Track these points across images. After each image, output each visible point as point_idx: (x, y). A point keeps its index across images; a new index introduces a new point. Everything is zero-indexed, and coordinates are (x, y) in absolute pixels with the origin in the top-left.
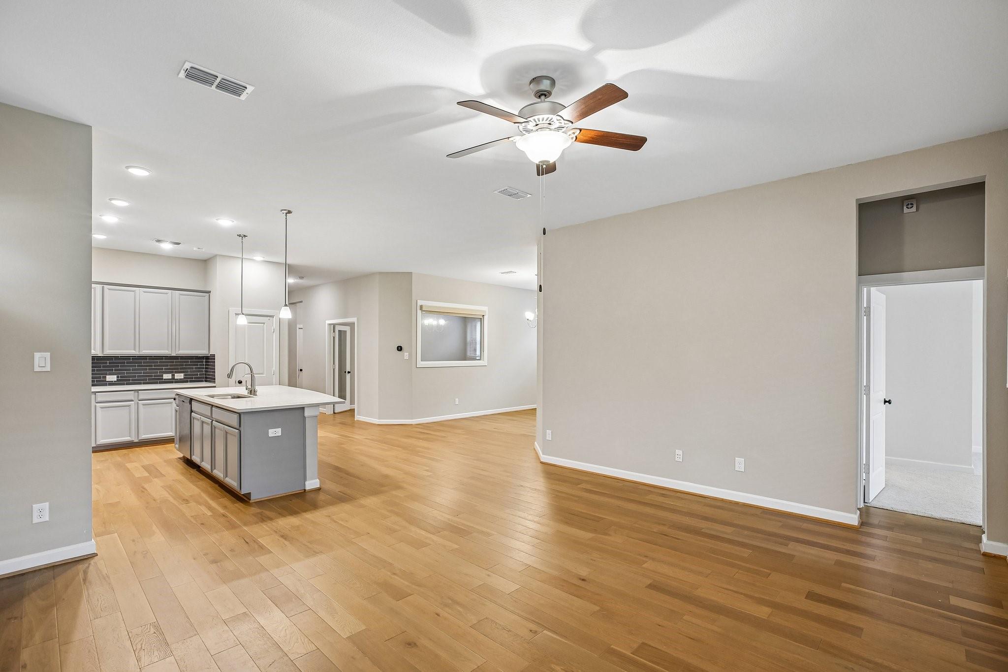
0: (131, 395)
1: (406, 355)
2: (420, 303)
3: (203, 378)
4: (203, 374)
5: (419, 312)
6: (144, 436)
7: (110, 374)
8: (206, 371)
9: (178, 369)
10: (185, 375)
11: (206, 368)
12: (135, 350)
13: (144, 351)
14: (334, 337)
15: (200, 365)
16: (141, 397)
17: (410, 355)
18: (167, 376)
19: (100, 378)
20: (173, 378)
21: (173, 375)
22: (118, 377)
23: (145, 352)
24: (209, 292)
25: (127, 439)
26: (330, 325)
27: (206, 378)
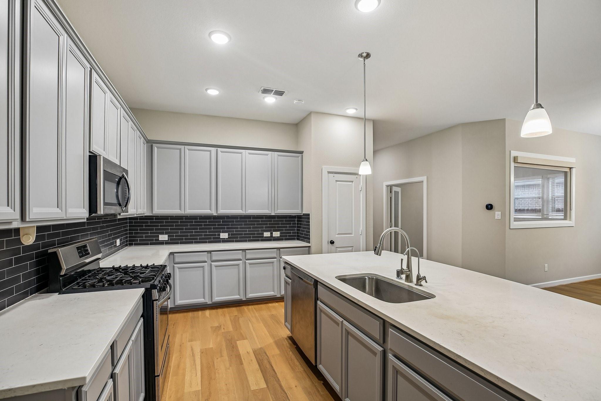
0: (239, 255)
1: (497, 214)
2: (514, 153)
3: (295, 236)
4: (295, 233)
5: (513, 165)
6: (251, 295)
7: (223, 232)
8: (298, 230)
9: (275, 227)
10: (281, 233)
11: (298, 227)
12: (242, 210)
13: (249, 211)
14: (391, 198)
15: (293, 224)
16: (248, 256)
17: (503, 215)
18: (267, 234)
19: (215, 235)
20: (272, 236)
21: (272, 234)
22: (229, 235)
23: (251, 211)
24: (301, 153)
25: (236, 297)
26: (387, 186)
27: (298, 236)
